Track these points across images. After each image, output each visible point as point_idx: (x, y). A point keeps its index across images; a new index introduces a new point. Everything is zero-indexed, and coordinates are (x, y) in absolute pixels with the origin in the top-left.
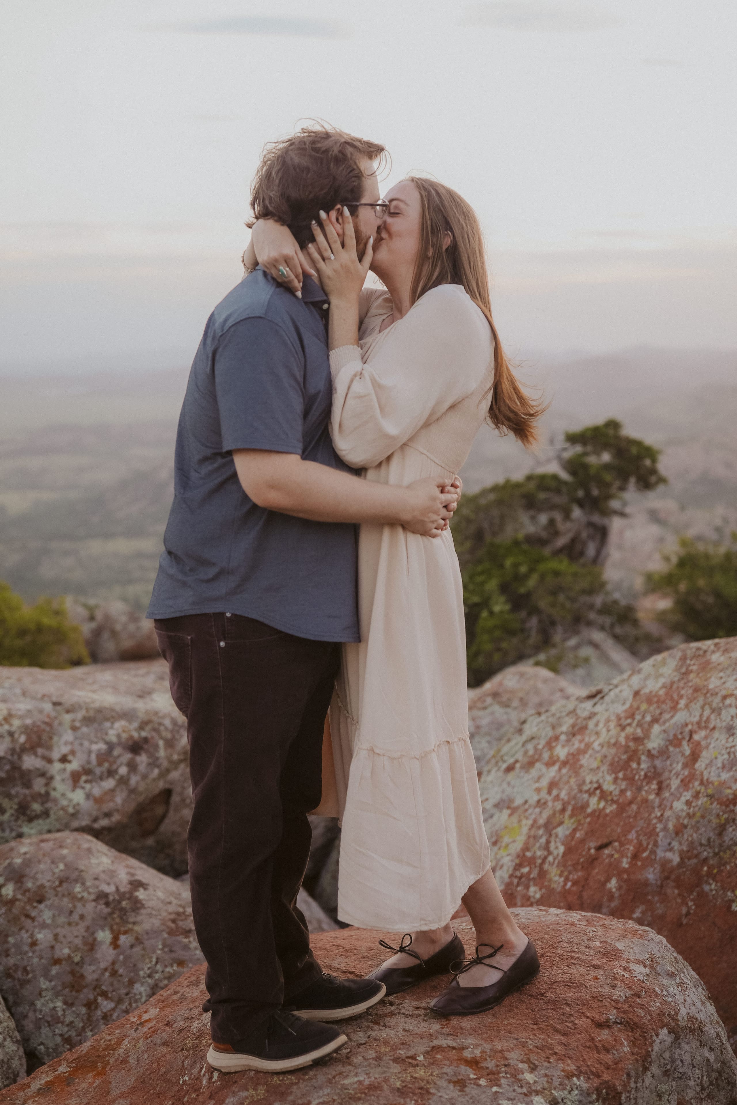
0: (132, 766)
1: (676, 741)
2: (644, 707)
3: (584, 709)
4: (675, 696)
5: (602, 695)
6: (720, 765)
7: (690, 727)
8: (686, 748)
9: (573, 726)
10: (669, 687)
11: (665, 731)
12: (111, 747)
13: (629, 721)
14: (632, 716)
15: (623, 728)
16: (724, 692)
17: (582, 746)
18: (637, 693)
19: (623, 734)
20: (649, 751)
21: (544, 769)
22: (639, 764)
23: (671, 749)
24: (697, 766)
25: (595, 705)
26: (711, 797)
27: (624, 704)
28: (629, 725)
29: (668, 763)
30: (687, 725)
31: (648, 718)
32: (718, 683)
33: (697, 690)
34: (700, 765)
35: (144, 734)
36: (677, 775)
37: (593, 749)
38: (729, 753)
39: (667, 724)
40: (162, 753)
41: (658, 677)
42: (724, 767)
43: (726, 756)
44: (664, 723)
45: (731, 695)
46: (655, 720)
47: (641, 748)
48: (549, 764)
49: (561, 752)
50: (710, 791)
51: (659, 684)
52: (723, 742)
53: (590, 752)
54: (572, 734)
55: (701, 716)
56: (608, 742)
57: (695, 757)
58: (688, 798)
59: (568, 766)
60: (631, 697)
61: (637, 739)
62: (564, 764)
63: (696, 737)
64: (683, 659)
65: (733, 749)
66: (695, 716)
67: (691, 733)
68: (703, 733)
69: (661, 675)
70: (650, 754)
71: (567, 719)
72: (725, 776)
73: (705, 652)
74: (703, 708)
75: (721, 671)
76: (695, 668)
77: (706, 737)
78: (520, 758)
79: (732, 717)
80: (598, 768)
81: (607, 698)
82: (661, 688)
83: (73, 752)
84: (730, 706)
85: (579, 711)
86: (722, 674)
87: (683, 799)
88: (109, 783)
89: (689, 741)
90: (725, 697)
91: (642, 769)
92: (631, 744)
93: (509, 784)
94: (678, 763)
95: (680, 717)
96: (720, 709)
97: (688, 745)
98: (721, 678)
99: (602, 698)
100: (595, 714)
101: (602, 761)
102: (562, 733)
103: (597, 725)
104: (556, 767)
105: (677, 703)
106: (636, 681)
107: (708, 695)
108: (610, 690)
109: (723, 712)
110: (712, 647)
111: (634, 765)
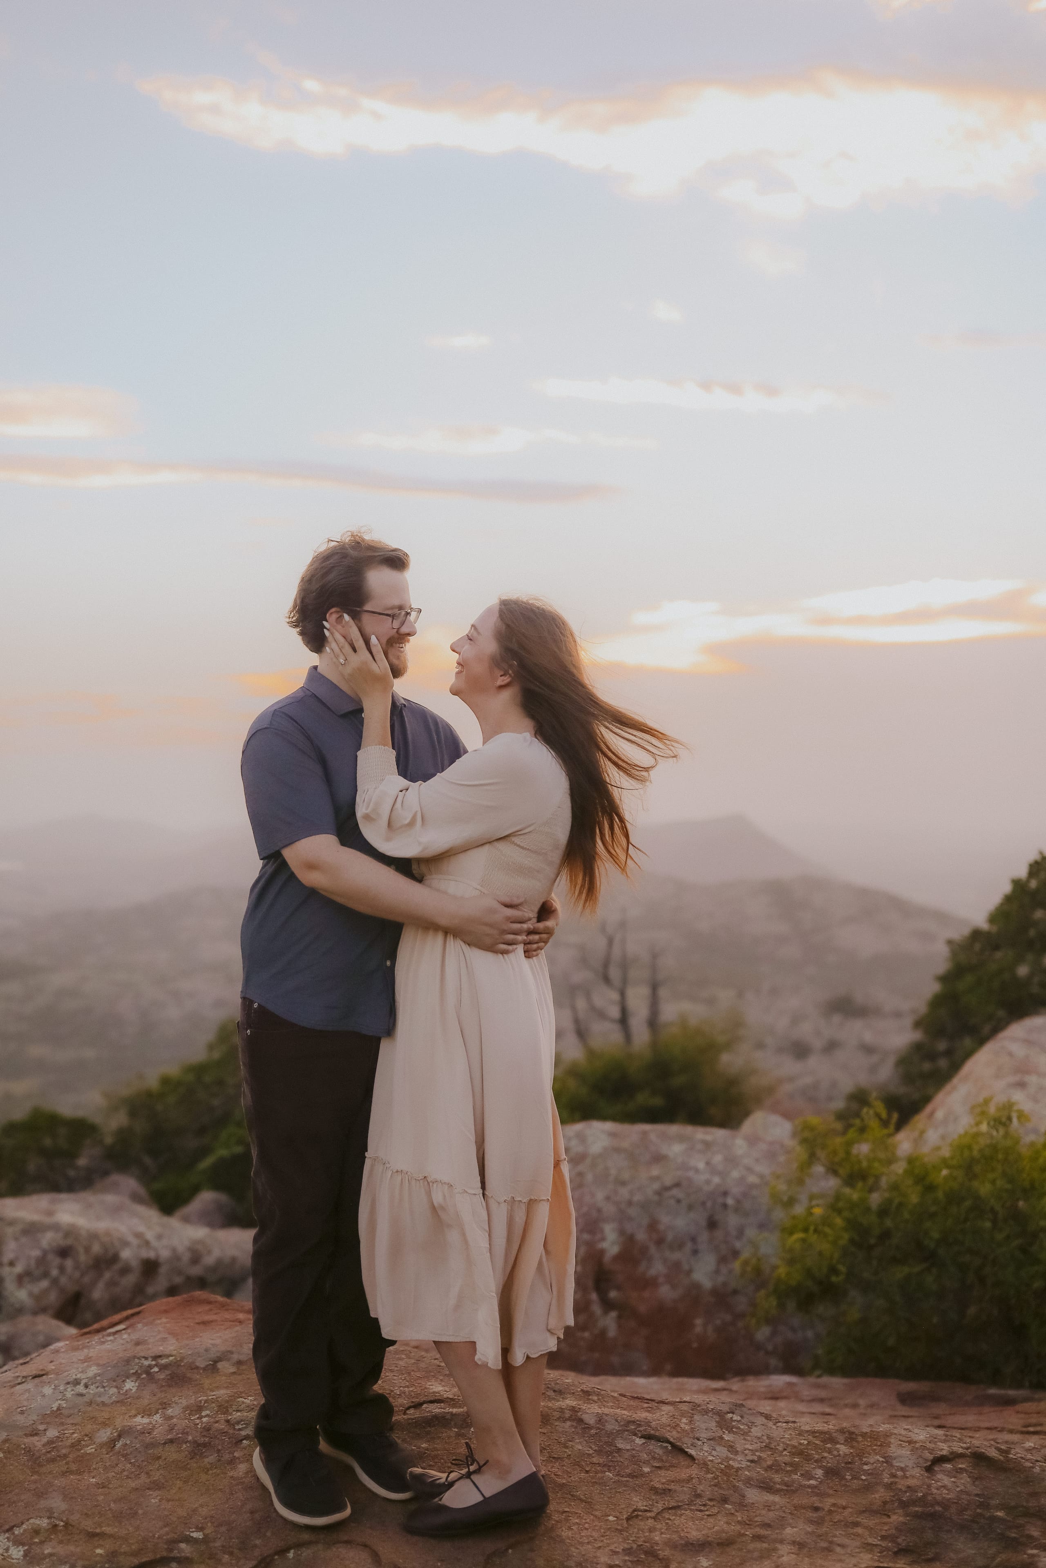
0: (62, 1269)
12: (45, 1253)
35: (69, 1242)
40: (83, 1258)
83: (17, 1258)
88: (44, 1284)
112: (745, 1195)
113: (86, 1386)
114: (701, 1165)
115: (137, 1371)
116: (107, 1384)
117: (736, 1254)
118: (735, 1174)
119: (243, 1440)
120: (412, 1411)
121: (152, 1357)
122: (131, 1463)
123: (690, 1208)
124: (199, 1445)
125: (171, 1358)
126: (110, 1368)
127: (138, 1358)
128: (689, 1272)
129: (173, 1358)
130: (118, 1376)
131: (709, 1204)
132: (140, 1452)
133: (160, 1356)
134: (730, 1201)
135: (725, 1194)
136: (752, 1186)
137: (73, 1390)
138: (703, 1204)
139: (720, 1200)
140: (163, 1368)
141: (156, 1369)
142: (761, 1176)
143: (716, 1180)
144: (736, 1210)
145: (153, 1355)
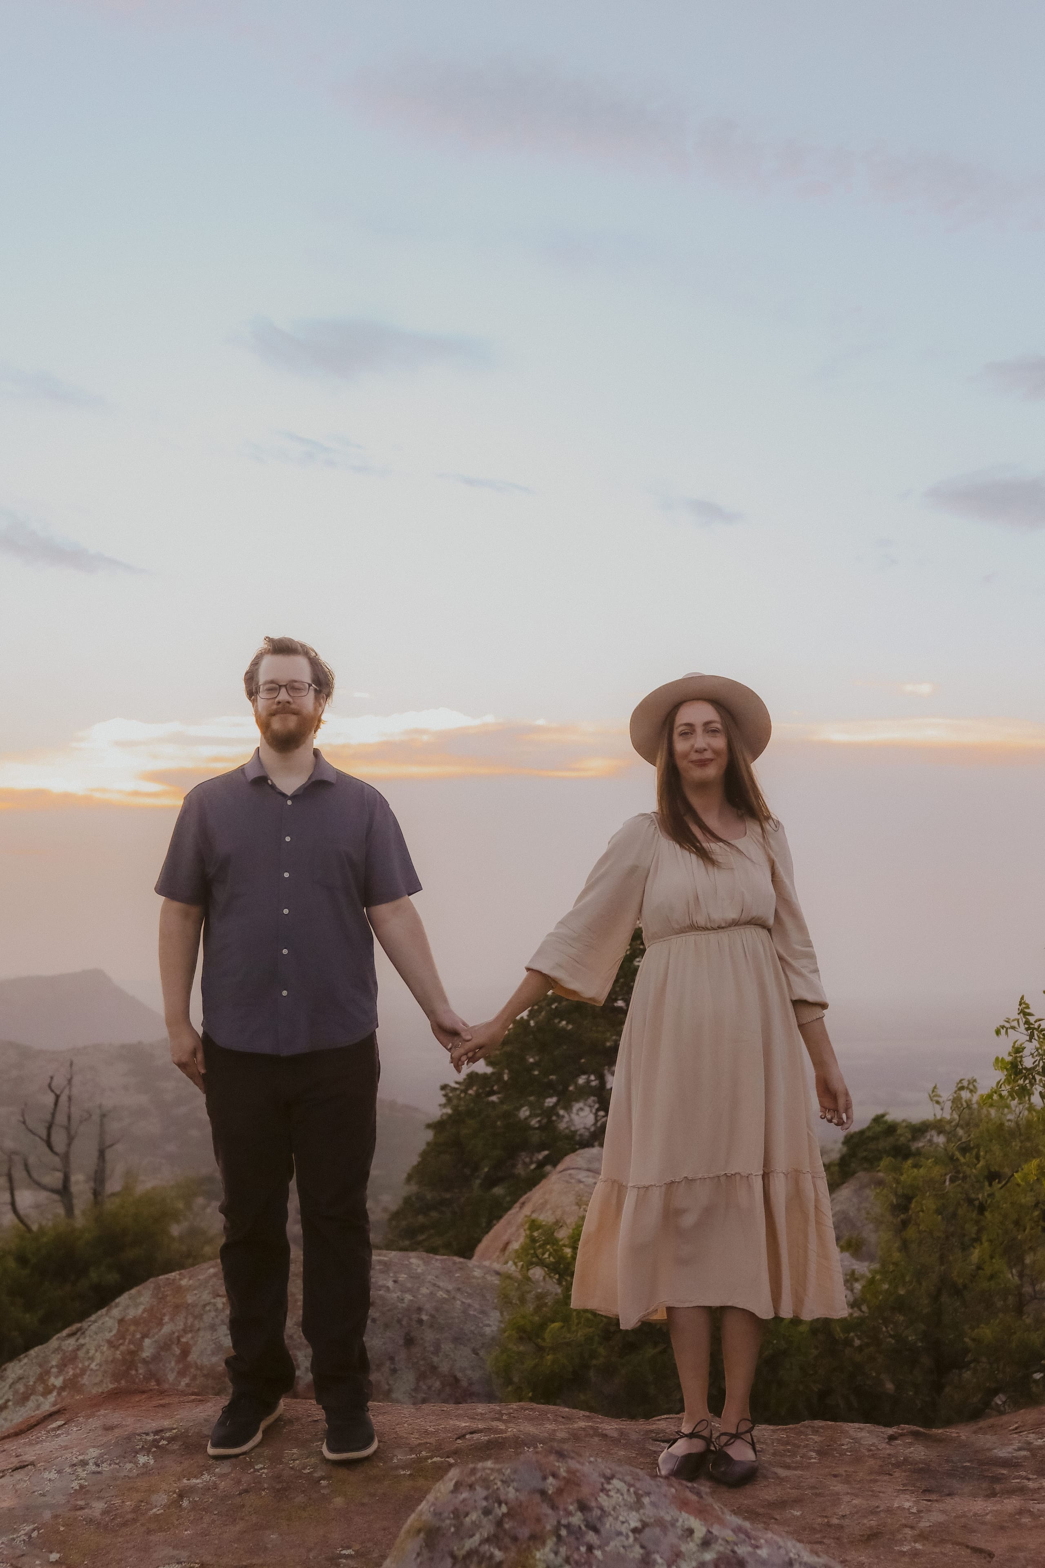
1: (165, 1346)
2: (132, 1328)
3: (69, 1344)
4: (158, 1315)
5: (83, 1331)
6: (209, 1352)
7: (176, 1334)
8: (177, 1349)
9: (62, 1359)
10: (150, 1311)
11: (156, 1341)
13: (121, 1341)
14: (124, 1338)
15: (116, 1348)
16: (202, 1303)
17: (78, 1371)
18: (121, 1321)
19: (118, 1352)
20: (144, 1359)
21: (41, 1399)
22: (137, 1370)
23: (163, 1353)
24: (189, 1359)
25: (77, 1340)
26: (206, 1376)
27: (110, 1331)
28: (121, 1344)
29: (161, 1365)
30: (174, 1333)
31: (138, 1336)
32: (195, 1298)
33: (177, 1307)
34: (193, 1357)
36: (172, 1370)
37: (91, 1370)
38: (214, 1343)
39: (157, 1336)
41: (136, 1306)
42: (213, 1354)
43: (213, 1346)
44: (153, 1336)
45: (209, 1303)
46: (144, 1336)
47: (136, 1358)
48: (47, 1392)
49: (58, 1382)
50: (205, 1372)
51: (140, 1311)
52: (209, 1337)
53: (88, 1373)
54: (62, 1367)
55: (185, 1324)
56: (106, 1361)
57: (185, 1353)
58: (187, 1382)
59: (68, 1389)
60: (117, 1325)
61: (132, 1353)
62: (62, 1389)
63: (184, 1340)
64: (158, 1287)
65: (217, 1340)
66: (179, 1325)
67: (179, 1338)
68: (190, 1335)
69: (141, 1304)
70: (145, 1362)
71: (53, 1355)
72: (214, 1359)
73: (174, 1280)
74: (186, 1318)
75: (194, 1290)
76: (169, 1293)
77: (192, 1338)
78: (11, 1397)
79: (213, 1318)
80: (102, 1381)
81: (88, 1333)
82: (143, 1313)
84: (210, 1311)
85: (64, 1348)
86: (195, 1292)
87: (183, 1384)
89: (178, 1344)
90: (205, 1306)
91: (140, 1374)
92: (128, 1357)
93: (5, 1420)
94: (170, 1362)
95: (166, 1329)
96: (202, 1315)
97: (178, 1348)
98: (196, 1294)
99: (83, 1333)
100: (83, 1345)
101: (103, 1376)
102: (52, 1367)
103: (88, 1352)
104: (55, 1393)
105: (162, 1319)
106: (116, 1312)
107: (190, 1307)
108: (89, 1326)
109: (205, 1317)
110: (178, 1277)
111: (133, 1372)
112: (437, 1309)
113: (98, 1465)
114: (390, 1284)
115: (142, 1446)
116: (118, 1461)
117: (434, 1368)
118: (424, 1291)
119: (320, 1481)
120: (459, 1441)
121: (152, 1432)
122: (215, 1514)
123: (387, 1326)
124: (278, 1490)
125: (174, 1431)
126: (112, 1447)
127: (138, 1435)
128: (390, 1391)
129: (177, 1430)
130: (125, 1453)
131: (404, 1323)
132: (218, 1504)
133: (161, 1431)
134: (425, 1317)
135: (419, 1310)
136: (444, 1301)
137: (84, 1470)
138: (399, 1321)
139: (415, 1316)
140: (171, 1440)
141: (165, 1442)
142: (448, 1292)
143: (408, 1297)
144: (431, 1326)
145: (154, 1430)
